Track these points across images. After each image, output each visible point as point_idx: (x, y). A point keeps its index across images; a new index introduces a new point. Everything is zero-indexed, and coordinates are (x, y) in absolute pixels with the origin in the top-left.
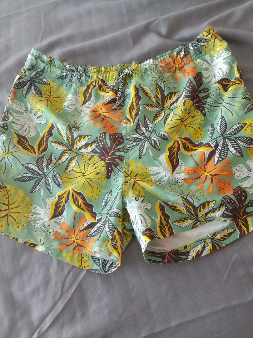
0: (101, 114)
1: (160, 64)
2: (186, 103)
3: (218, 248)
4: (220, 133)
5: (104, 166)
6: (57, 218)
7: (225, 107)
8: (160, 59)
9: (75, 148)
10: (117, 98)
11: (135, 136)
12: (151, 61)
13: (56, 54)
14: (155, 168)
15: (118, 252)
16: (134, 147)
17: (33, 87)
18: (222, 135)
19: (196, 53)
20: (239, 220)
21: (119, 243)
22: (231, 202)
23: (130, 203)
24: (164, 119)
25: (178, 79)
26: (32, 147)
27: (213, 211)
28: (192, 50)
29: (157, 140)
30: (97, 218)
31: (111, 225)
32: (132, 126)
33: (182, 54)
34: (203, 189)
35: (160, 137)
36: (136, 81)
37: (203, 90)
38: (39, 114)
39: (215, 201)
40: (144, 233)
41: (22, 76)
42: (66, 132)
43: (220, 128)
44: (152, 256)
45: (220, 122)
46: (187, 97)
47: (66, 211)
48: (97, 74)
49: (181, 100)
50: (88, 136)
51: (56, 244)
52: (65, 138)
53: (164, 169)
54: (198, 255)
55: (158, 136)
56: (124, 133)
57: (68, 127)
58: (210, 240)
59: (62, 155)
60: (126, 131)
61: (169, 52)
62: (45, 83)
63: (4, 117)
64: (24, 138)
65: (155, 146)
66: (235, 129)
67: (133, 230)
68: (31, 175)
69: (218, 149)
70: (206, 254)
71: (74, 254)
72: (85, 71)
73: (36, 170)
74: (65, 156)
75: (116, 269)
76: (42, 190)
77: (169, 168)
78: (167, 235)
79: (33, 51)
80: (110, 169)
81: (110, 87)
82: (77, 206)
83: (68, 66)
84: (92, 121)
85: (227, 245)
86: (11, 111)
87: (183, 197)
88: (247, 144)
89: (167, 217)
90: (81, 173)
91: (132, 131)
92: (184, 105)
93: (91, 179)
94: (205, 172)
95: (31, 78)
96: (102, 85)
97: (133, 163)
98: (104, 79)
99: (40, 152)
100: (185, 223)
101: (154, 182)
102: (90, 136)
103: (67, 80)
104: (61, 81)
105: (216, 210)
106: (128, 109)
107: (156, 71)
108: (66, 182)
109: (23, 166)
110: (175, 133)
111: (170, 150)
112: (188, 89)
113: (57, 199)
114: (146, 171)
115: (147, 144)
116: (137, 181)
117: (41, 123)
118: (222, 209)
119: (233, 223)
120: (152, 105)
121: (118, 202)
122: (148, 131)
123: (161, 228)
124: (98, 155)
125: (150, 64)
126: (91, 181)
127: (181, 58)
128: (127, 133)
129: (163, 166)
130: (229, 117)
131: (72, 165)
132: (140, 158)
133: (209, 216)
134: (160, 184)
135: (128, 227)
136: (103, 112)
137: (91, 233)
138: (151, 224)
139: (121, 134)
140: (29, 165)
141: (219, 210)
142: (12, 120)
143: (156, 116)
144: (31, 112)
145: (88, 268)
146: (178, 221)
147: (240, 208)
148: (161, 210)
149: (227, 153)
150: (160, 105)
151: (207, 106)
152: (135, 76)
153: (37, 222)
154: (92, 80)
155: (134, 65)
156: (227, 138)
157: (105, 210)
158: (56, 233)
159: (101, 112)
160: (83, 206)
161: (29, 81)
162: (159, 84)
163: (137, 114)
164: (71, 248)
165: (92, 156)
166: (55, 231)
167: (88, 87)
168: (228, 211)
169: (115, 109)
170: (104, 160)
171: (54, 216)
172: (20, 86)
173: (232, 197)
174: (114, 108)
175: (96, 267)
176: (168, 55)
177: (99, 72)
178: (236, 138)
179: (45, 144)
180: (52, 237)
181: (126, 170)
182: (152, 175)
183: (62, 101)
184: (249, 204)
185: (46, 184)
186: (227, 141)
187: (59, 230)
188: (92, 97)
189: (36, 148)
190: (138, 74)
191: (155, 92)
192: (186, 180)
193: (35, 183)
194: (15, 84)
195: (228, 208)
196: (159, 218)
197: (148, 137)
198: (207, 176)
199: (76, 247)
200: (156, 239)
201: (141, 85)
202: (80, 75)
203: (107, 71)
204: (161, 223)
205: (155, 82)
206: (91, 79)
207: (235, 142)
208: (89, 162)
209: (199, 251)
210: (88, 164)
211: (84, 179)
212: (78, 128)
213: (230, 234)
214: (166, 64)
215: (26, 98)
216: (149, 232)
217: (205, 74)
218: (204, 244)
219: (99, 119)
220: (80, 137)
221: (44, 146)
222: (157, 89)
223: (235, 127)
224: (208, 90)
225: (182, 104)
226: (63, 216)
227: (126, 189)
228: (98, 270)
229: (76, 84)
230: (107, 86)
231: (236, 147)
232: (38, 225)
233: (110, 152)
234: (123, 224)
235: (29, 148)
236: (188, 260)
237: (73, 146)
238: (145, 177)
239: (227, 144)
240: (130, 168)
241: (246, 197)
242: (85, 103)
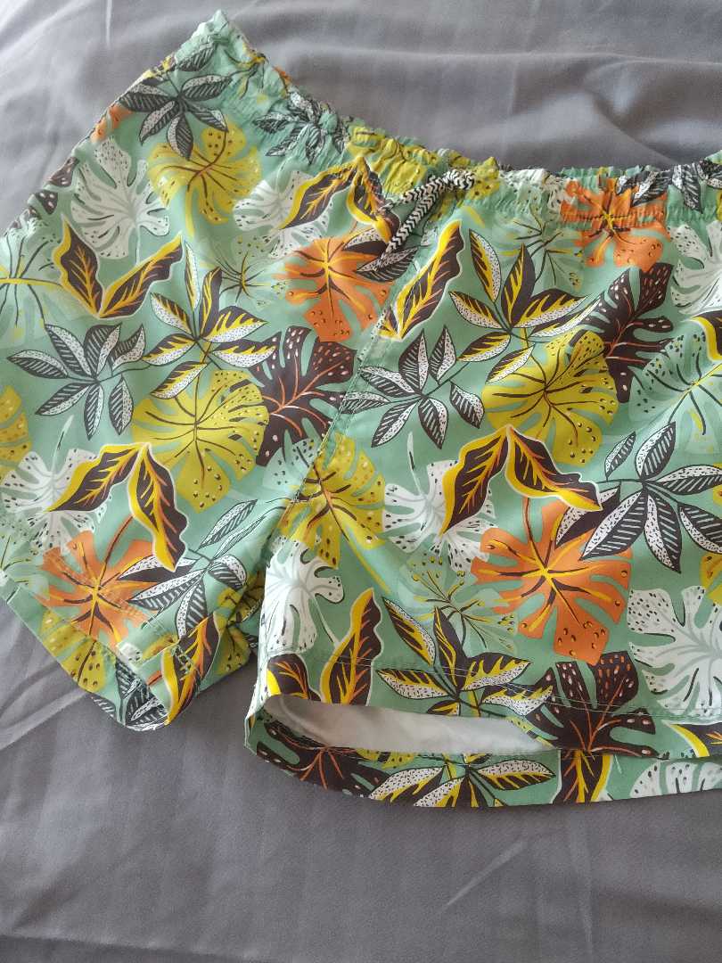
0: (323, 271)
1: (563, 196)
2: (582, 339)
3: (474, 803)
4: (640, 470)
5: (261, 423)
6: (75, 513)
7: (692, 398)
8: (568, 180)
9: (210, 338)
10: (391, 244)
11: (388, 375)
12: (537, 174)
13: (283, 53)
14: (402, 492)
15: (181, 684)
16: (373, 404)
17: (176, 121)
18: (643, 479)
19: (685, 203)
20: (578, 753)
21: (197, 658)
22: (574, 687)
23: (282, 561)
24: (498, 360)
25: (597, 260)
26: (97, 289)
27: (512, 690)
28: (676, 187)
29: (445, 413)
30: (182, 562)
31: (200, 598)
32: (396, 343)
33: (643, 189)
34: (514, 614)
35: (457, 407)
36: (465, 218)
37: (655, 321)
38: (159, 203)
39: (526, 664)
40: (276, 664)
41: (157, 78)
42: (204, 283)
43: (649, 455)
44: (278, 737)
45: (655, 438)
46: (593, 321)
47: (107, 503)
48: (367, 154)
49: (573, 326)
50: (256, 320)
51: (38, 584)
52: (196, 301)
53: (428, 507)
54: (409, 796)
55: (453, 403)
56: (363, 352)
57: (214, 271)
58: (462, 771)
59: (165, 344)
60: (372, 351)
61: (610, 169)
62: (214, 124)
63: (62, 173)
64: (90, 255)
65: (431, 429)
66: (689, 478)
67: (256, 639)
68: (59, 366)
69: (612, 514)
70: (431, 805)
71: (75, 631)
72: (338, 132)
73: (77, 356)
74: (172, 351)
75: (155, 727)
76: (71, 419)
77: (443, 508)
78: (345, 699)
79: (217, 18)
80: (275, 438)
81: (385, 202)
82: (141, 503)
83: (297, 100)
84: (288, 281)
85: (505, 807)
86: (86, 166)
87: (440, 610)
88: (709, 538)
89: (371, 645)
90: (195, 416)
91: (390, 357)
92: (573, 343)
93: (209, 446)
94: (545, 565)
95: (182, 93)
96: (368, 189)
97: (346, 451)
98: (379, 176)
99: (111, 311)
100: (416, 686)
101: (386, 530)
102: (262, 321)
103: (280, 136)
104: (260, 134)
105: (520, 691)
106: (406, 289)
107: (539, 212)
108: (142, 425)
109: (46, 329)
110: (508, 415)
111: (472, 458)
112: (607, 299)
113: (97, 462)
114: (375, 488)
115: (411, 413)
116: (334, 506)
117: (153, 231)
118: (540, 697)
119: (553, 752)
120: (482, 305)
121: (249, 543)
122: (435, 377)
123: (336, 670)
124: (262, 386)
125: (531, 182)
126: (207, 450)
127: (632, 199)
128: (373, 356)
129: (429, 497)
130: (690, 435)
131: (181, 383)
132: (374, 445)
133: (495, 698)
134: (399, 542)
135: (246, 626)
136: (330, 268)
137: (144, 596)
138: (310, 645)
139: (353, 353)
140: (63, 335)
141: (529, 694)
142: (77, 192)
143: (481, 343)
144: (140, 190)
145: (90, 689)
146: (397, 674)
147: (596, 719)
148: (364, 619)
149: (634, 538)
150: (506, 316)
151: (641, 373)
152: (472, 201)
153: (19, 501)
154: (346, 165)
155: (484, 169)
156: (655, 496)
157: (210, 551)
158: (54, 553)
159: (325, 265)
160: (156, 511)
161: (172, 99)
162: (530, 250)
163: (424, 314)
164: (76, 611)
165: (246, 382)
166: (55, 545)
167: (326, 181)
168: (551, 709)
169: (370, 275)
170: (271, 407)
171: (70, 505)
172: (140, 103)
173: (588, 675)
174: (368, 268)
175: (114, 696)
176: (596, 177)
177: (374, 148)
178: (682, 506)
179: (137, 293)
180: (39, 561)
181: (320, 462)
182: (389, 508)
183: (237, 193)
184: (630, 717)
185: (87, 405)
186: (651, 504)
187: (66, 548)
188: (325, 213)
189: (107, 295)
190: (481, 200)
191: (506, 272)
192: (476, 564)
193: (61, 391)
194: (129, 93)
195: (559, 701)
196: (347, 638)
197: (425, 392)
198: (543, 579)
199: (88, 614)
200: (304, 696)
201: (475, 235)
202: (319, 139)
203: (400, 154)
204: (345, 656)
205: (520, 242)
206: (343, 161)
207: (673, 517)
208: (229, 396)
209: (416, 786)
210: (223, 398)
211: (190, 437)
212: (241, 287)
213: (531, 780)
214: (580, 202)
215: (142, 142)
216: (290, 668)
217: (682, 275)
218: (442, 772)
219: (313, 285)
220: (236, 312)
221: (131, 298)
222: (517, 264)
223: (694, 472)
224: (671, 329)
225: (570, 337)
226: (93, 516)
227: (292, 516)
228: (114, 707)
229: (297, 158)
230: (380, 197)
231: (669, 531)
232: (18, 509)
233: (300, 391)
234: (236, 612)
235: (89, 287)
236: (372, 797)
237: (208, 331)
238: (366, 506)
239: (645, 512)
240: (334, 462)
241: (630, 694)
242: (296, 222)
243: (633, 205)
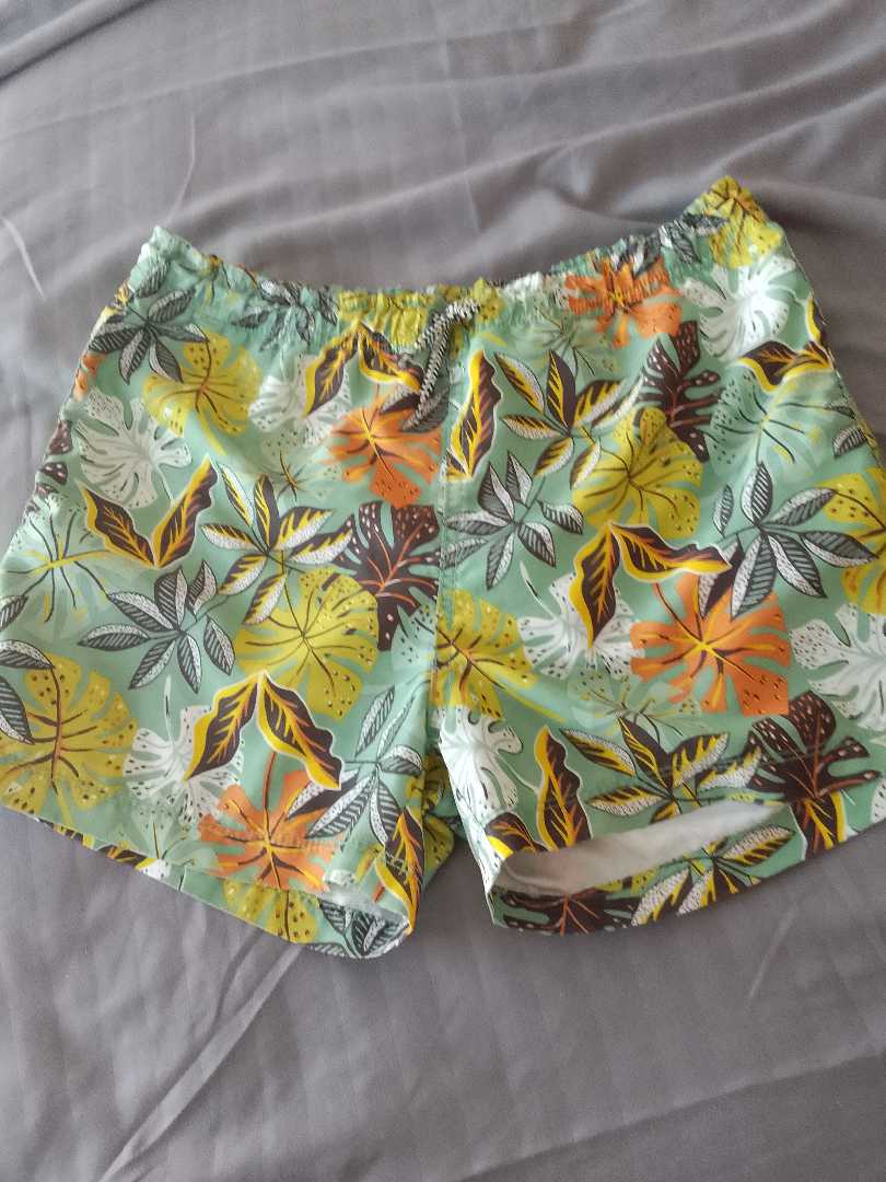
0: (367, 443)
1: (566, 291)
2: (644, 416)
3: (733, 889)
4: (752, 518)
5: (370, 609)
6: (213, 772)
7: (769, 435)
8: (564, 276)
9: (279, 546)
10: (423, 393)
11: (474, 517)
12: (534, 280)
13: (232, 245)
14: (535, 622)
15: (407, 889)
16: (470, 550)
17: (152, 350)
18: (757, 523)
19: (682, 260)
20: (808, 802)
21: (410, 857)
22: (779, 741)
23: (452, 729)
24: (571, 465)
25: (622, 339)
26: (142, 542)
27: (721, 767)
28: (669, 249)
29: (547, 531)
30: (344, 776)
31: (387, 798)
32: (467, 484)
33: (638, 260)
34: (691, 697)
35: (555, 522)
36: (485, 343)
37: (700, 377)
38: (170, 434)
39: (726, 736)
40: (492, 829)
41: (120, 314)
42: (255, 495)
43: (753, 500)
44: (518, 905)
45: (751, 482)
46: (648, 397)
47: (242, 750)
48: (362, 317)
49: (629, 408)
50: (322, 512)
51: (204, 859)
52: (250, 516)
53: (567, 626)
54: (669, 908)
55: (550, 519)
56: (440, 505)
57: (260, 481)
58: (709, 863)
59: (237, 568)
60: (449, 500)
61: (597, 252)
62: (193, 339)
63: (58, 439)
64: (118, 510)
65: (538, 551)
66: (799, 508)
67: (458, 818)
68: (135, 631)
69: (742, 566)
70: (693, 908)
71: (262, 891)
72: (323, 305)
73: (151, 614)
74: (248, 573)
75: (396, 942)
76: (169, 680)
77: (582, 622)
78: (569, 840)
79: (158, 233)
80: (390, 618)
81: (400, 357)
82: (279, 734)
83: (270, 288)
84: (338, 464)
85: (764, 881)
86: (80, 425)
87: (623, 719)
88: (839, 555)
89: (570, 782)
90: (298, 627)
91: (468, 499)
92: (637, 423)
93: (327, 651)
94: (700, 639)
95: (149, 320)
96: (376, 349)
97: (464, 602)
98: (383, 333)
99: (167, 557)
100: (629, 803)
101: (533, 666)
102: (329, 510)
103: (265, 330)
104: (243, 333)
105: (730, 764)
106: (456, 429)
107: (552, 313)
108: (248, 657)
109: (110, 599)
110: (604, 511)
111: (589, 564)
112: (650, 371)
113: (214, 712)
114: (507, 628)
115: (513, 543)
116: (477, 661)
117: (174, 464)
118: (751, 764)
119: (785, 811)
120: (533, 419)
121: (411, 726)
122: (520, 502)
123: (548, 816)
124: (354, 573)
125: (532, 289)
126: (327, 655)
127: (632, 272)
128: (454, 503)
129: (564, 616)
130: (781, 467)
131: (269, 602)
132: (489, 587)
133: (707, 784)
134: (552, 672)
135: (442, 809)
136: (374, 437)
137: (320, 825)
138: (516, 800)
139: (431, 508)
140: (130, 599)
141: (740, 764)
142: (82, 453)
143: (547, 456)
144: (143, 429)
145: (305, 940)
146: (606, 798)
147: (810, 763)
148: (550, 759)
149: (772, 581)
150: (560, 421)
151: (710, 429)
152: (484, 325)
153: (148, 784)
154: (345, 334)
155: (480, 291)
156: (773, 535)
157: (370, 753)
158: (207, 822)
159: (368, 435)
160: (298, 736)
161: (140, 328)
162: (559, 353)
163: (484, 446)
164: (255, 870)
165: (335, 576)
166: (204, 814)
167: (331, 356)
168: (766, 768)
169: (414, 429)
170: (373, 590)
171: (203, 766)
172: (110, 343)
173: (787, 725)
174: (410, 424)
175: (331, 936)
176: (590, 265)
177: (366, 308)
178: (803, 535)
179: (184, 531)
180: (195, 835)
181: (443, 624)
182: (529, 643)
183: (244, 398)
184: (840, 749)
185: (181, 660)
186: (774, 544)
187: (218, 812)
188: (344, 386)
189: (154, 542)
190: (493, 320)
191: (544, 381)
192: (635, 664)
193: (147, 656)
194: (96, 338)
195: (771, 759)
196: (544, 783)
197: (517, 520)
198: (704, 653)
199: (269, 867)
200: (533, 849)
201: (502, 357)
202: (308, 318)
203: (393, 306)
204: (550, 799)
205: (547, 348)
206: (341, 330)
207: (801, 548)
208: (323, 595)
209: (671, 896)
210: (320, 600)
211: (304, 649)
212: (292, 485)
213: (776, 846)
214: (584, 292)
215: (128, 382)
216: (509, 827)
217: (709, 327)
218: (690, 874)
219: (363, 458)
220: (299, 513)
221: (179, 538)
222: (550, 369)
223: (803, 498)
224: (718, 378)
225: (632, 420)
226: (233, 768)
227: (440, 684)
228: (340, 946)
229: (293, 344)
230: (392, 353)
231: (802, 562)
232: (151, 792)
233: (394, 564)
234: (425, 799)
235: (133, 542)
236: (634, 923)
237: (274, 541)
238: (505, 648)
239: (772, 554)
240: (457, 619)
241: (830, 728)
242: (317, 405)
243: (635, 276)
